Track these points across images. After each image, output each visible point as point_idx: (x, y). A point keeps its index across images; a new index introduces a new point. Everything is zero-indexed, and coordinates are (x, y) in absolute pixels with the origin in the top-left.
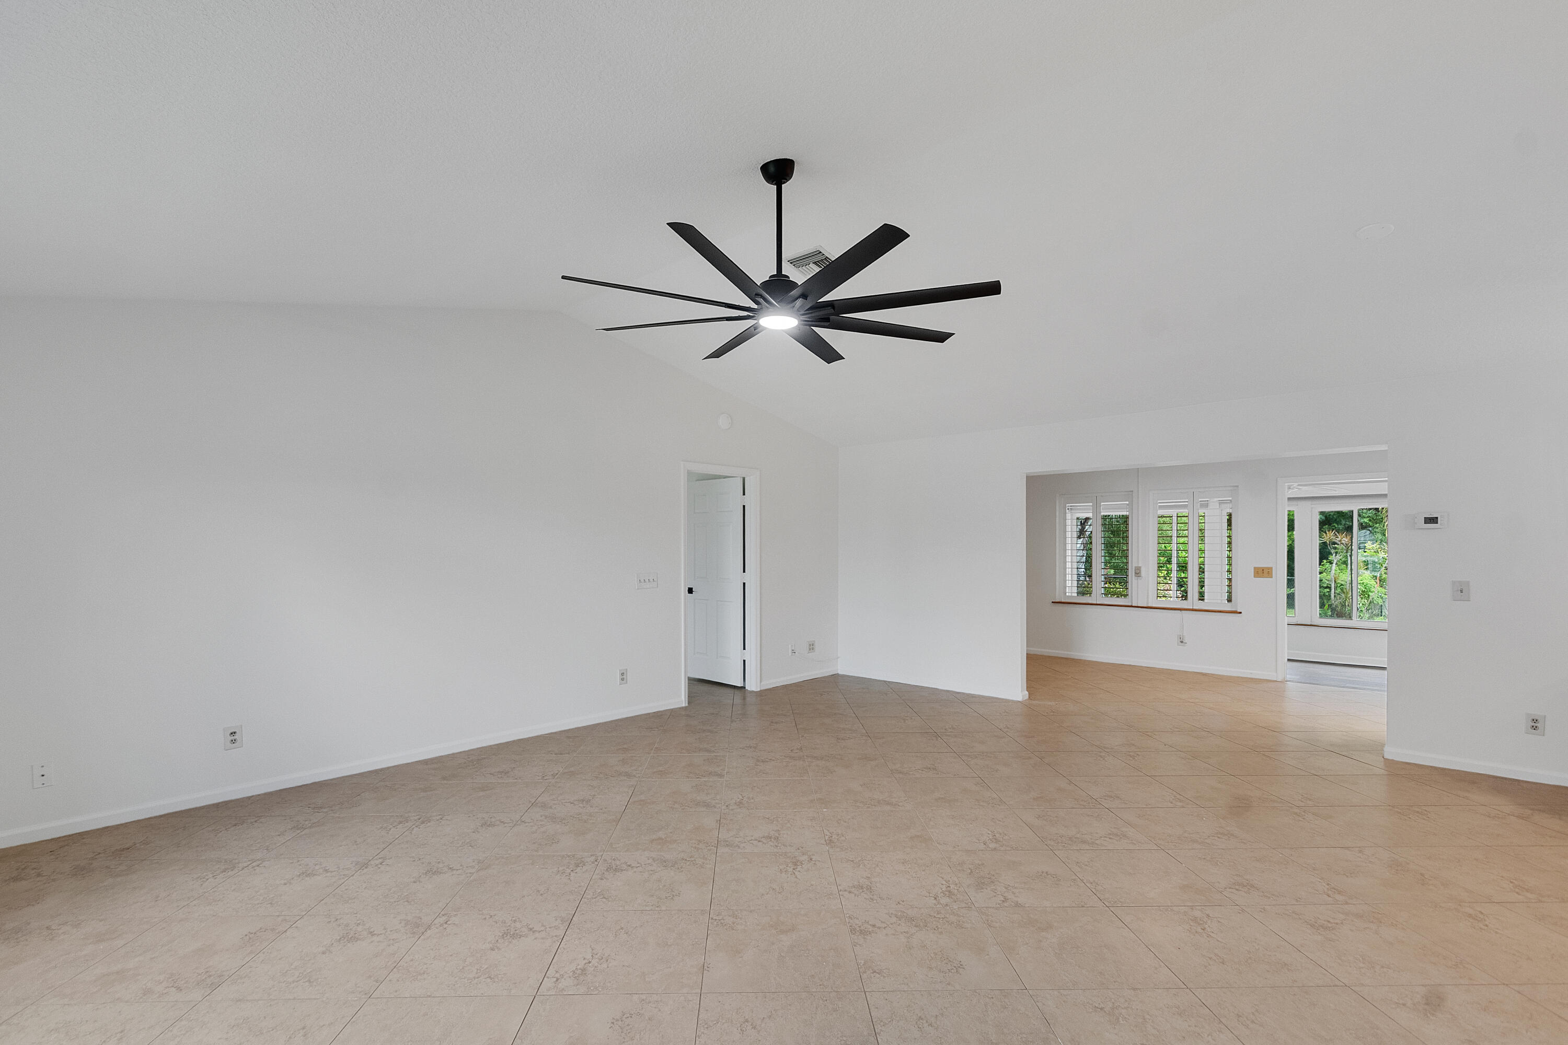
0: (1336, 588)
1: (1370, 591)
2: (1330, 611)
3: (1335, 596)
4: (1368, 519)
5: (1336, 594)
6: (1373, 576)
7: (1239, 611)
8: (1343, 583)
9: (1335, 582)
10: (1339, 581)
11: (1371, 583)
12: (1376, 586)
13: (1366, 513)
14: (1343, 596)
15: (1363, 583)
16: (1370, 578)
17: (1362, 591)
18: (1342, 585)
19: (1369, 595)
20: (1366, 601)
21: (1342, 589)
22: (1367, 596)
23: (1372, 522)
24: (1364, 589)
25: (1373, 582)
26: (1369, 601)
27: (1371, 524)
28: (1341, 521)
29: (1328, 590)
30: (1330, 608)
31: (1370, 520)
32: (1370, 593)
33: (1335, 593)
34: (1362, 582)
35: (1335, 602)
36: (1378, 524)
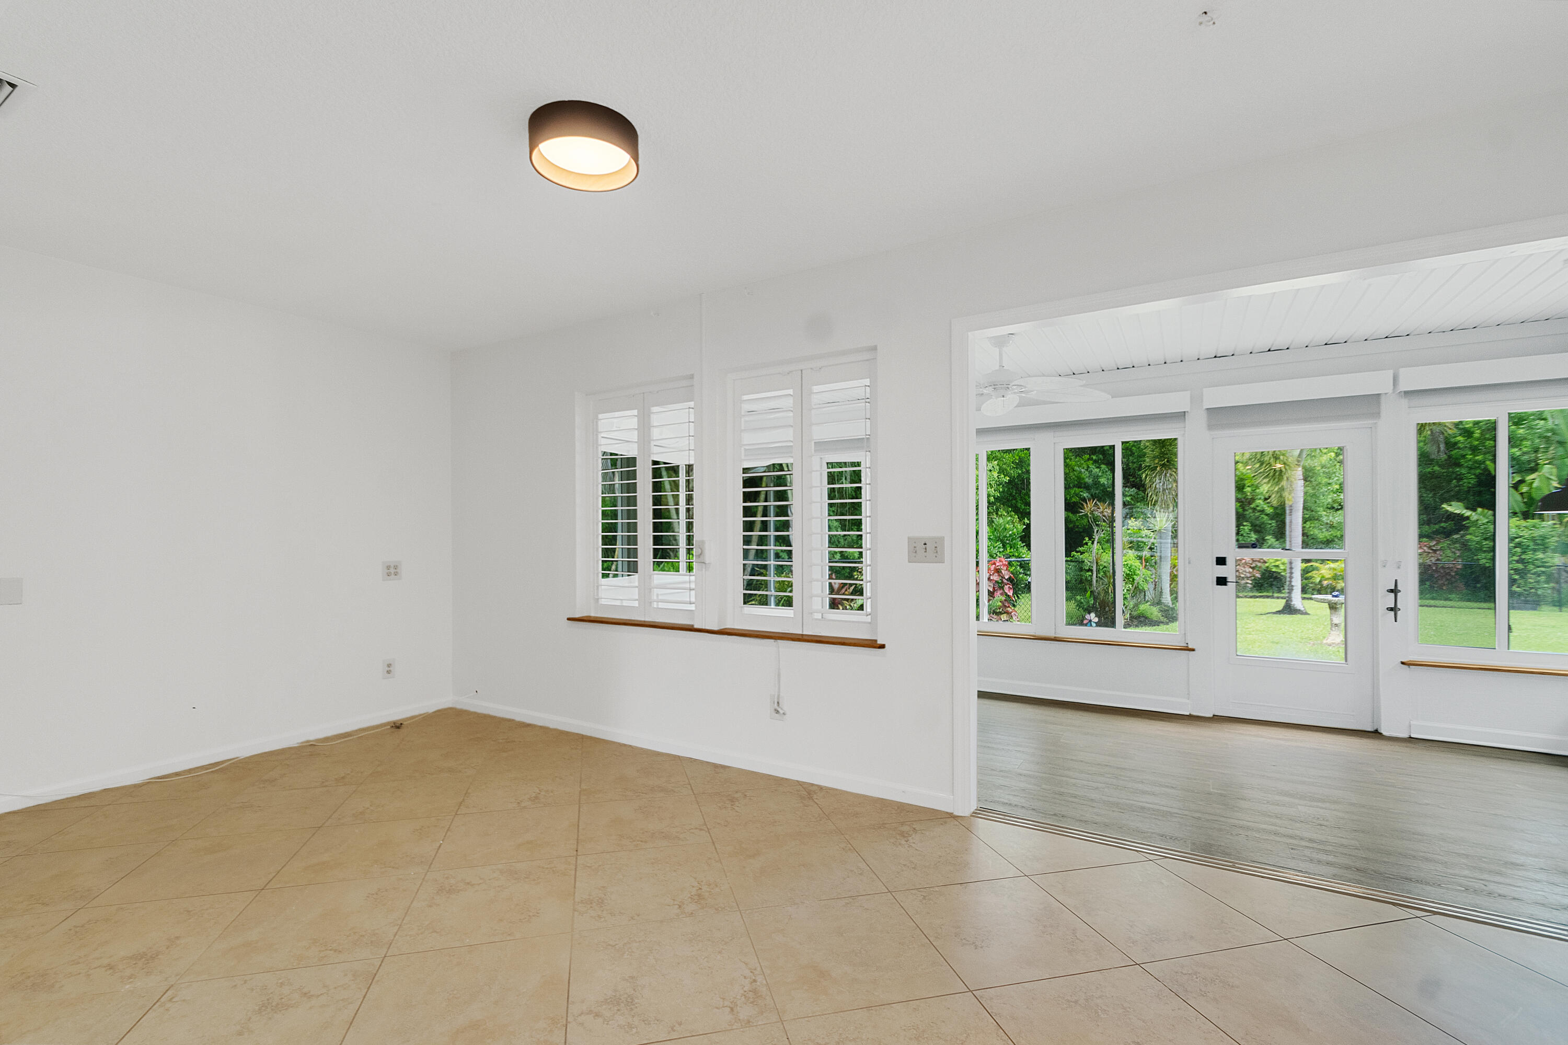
0: (1098, 571)
1: (1135, 575)
2: (1092, 598)
3: (1097, 581)
4: (1130, 497)
5: (1098, 579)
6: (1137, 555)
7: (880, 642)
8: (1105, 564)
9: (1097, 563)
10: (1102, 563)
11: (1136, 564)
12: (1141, 568)
13: (1128, 492)
14: (1106, 580)
15: (1127, 565)
16: (1134, 558)
17: (1126, 574)
18: (1105, 567)
19: (1133, 579)
20: (1130, 586)
21: (1105, 573)
22: (1131, 580)
23: (1134, 501)
24: (1128, 572)
25: (1137, 563)
26: (1134, 586)
27: (1133, 502)
28: (1106, 499)
29: (1090, 573)
30: (1092, 596)
31: (1132, 499)
32: (1135, 576)
33: (1097, 577)
34: (1126, 563)
35: (1097, 589)
36: (1139, 503)
